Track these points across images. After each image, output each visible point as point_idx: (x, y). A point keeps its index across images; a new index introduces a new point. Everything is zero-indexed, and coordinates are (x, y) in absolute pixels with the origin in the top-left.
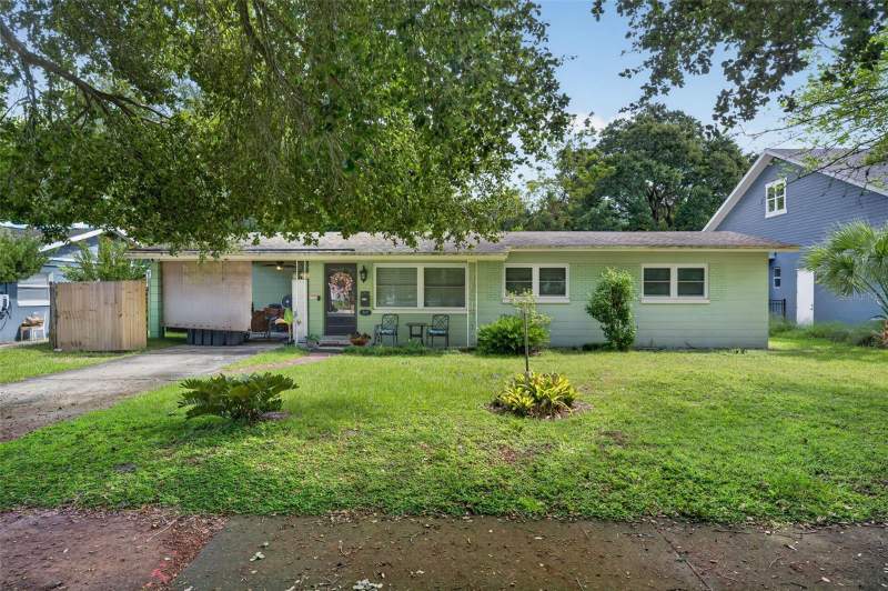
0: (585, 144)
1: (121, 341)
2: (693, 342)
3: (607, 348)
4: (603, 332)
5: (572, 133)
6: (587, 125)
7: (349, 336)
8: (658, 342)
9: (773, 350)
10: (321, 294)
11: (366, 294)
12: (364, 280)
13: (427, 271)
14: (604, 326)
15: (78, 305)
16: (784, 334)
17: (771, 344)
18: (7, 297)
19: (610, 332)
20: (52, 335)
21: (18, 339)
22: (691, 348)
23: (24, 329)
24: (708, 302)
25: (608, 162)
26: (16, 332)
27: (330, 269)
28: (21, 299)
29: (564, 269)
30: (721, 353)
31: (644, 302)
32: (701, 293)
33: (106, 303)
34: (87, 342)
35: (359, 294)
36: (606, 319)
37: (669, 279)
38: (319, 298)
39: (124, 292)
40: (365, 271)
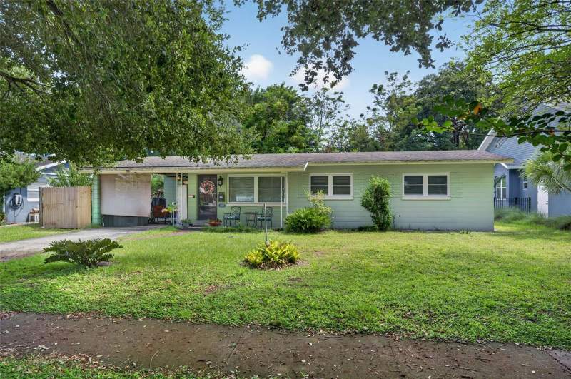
0: (404, 92)
1: (77, 221)
2: (439, 226)
3: (372, 229)
4: (371, 218)
5: (395, 85)
6: (404, 79)
7: (208, 220)
8: (414, 225)
9: (497, 232)
10: (195, 194)
11: (223, 194)
12: (220, 185)
13: (260, 179)
14: (372, 214)
15: (54, 200)
16: (518, 221)
17: (497, 228)
18: (21, 196)
19: (375, 219)
20: (41, 219)
21: (27, 221)
22: (437, 230)
23: (30, 215)
24: (449, 198)
25: (419, 104)
26: (26, 217)
27: (201, 178)
28: (30, 197)
29: (350, 177)
30: (451, 233)
31: (403, 198)
32: (444, 192)
33: (69, 200)
34: (59, 223)
35: (218, 194)
36: (373, 211)
37: (422, 183)
38: (194, 197)
39: (78, 193)
40: (221, 179)
